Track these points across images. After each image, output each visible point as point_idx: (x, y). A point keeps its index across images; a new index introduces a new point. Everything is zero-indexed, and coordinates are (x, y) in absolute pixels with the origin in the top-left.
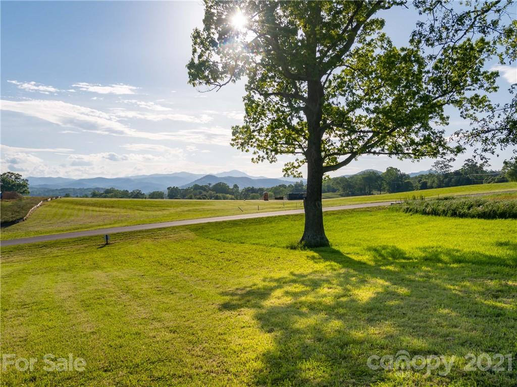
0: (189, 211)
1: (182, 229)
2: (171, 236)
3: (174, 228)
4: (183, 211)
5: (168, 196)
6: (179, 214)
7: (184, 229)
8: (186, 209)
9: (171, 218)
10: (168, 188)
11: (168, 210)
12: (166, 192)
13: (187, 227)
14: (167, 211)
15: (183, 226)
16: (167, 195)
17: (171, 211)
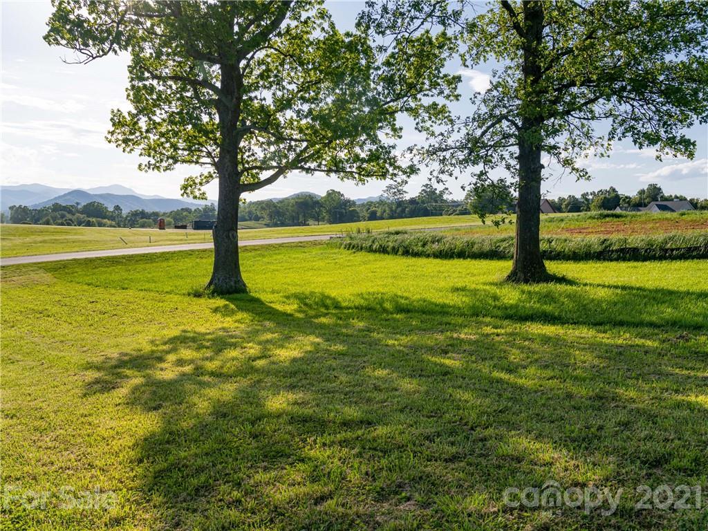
0: (44, 242)
1: (32, 269)
2: (14, 278)
3: (18, 267)
4: (35, 242)
5: (11, 218)
6: (29, 246)
7: (36, 268)
8: (39, 238)
9: (15, 252)
10: (11, 208)
11: (11, 239)
12: (8, 214)
13: (39, 265)
14: (8, 241)
15: (35, 264)
16: (9, 218)
17: (14, 242)
